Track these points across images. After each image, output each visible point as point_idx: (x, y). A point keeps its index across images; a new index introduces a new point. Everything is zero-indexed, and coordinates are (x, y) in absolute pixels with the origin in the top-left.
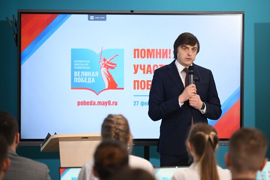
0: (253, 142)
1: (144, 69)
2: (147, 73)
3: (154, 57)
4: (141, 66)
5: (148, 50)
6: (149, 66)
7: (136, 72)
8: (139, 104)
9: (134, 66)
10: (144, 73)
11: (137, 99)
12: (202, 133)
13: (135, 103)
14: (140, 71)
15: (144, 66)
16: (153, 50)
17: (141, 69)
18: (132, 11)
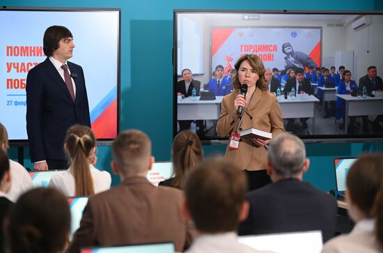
0: (132, 146)
1: (17, 68)
2: (21, 72)
3: (28, 55)
4: (14, 64)
5: (22, 48)
6: (23, 64)
7: (9, 71)
8: (13, 103)
9: (8, 64)
10: (18, 71)
11: (10, 98)
12: (76, 136)
13: (9, 103)
14: (13, 70)
15: (18, 64)
16: (27, 48)
17: (15, 67)
18: (5, 7)
